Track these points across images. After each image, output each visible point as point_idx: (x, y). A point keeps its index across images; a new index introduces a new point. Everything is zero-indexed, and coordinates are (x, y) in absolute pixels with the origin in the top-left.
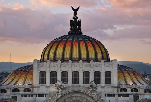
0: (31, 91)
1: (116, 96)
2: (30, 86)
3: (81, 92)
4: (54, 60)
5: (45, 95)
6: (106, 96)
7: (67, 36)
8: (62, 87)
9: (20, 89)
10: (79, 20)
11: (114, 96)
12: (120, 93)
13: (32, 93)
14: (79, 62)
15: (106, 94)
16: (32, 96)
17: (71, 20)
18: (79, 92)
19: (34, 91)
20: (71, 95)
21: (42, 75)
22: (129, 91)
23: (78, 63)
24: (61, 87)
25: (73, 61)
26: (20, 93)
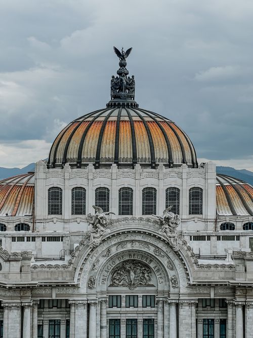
0: (31, 228)
1: (214, 239)
2: (28, 218)
3: (145, 233)
4: (78, 163)
5: (62, 237)
6: (191, 240)
7: (105, 110)
8: (104, 222)
9: (6, 224)
10: (131, 78)
11: (209, 239)
12: (221, 233)
13: (34, 234)
14: (133, 168)
15: (191, 237)
16: (34, 239)
17: (113, 77)
18: (139, 232)
19: (37, 230)
20: (123, 238)
21: (55, 195)
22: (240, 229)
23: (132, 170)
24: (101, 220)
25: (120, 166)
26: (6, 232)
